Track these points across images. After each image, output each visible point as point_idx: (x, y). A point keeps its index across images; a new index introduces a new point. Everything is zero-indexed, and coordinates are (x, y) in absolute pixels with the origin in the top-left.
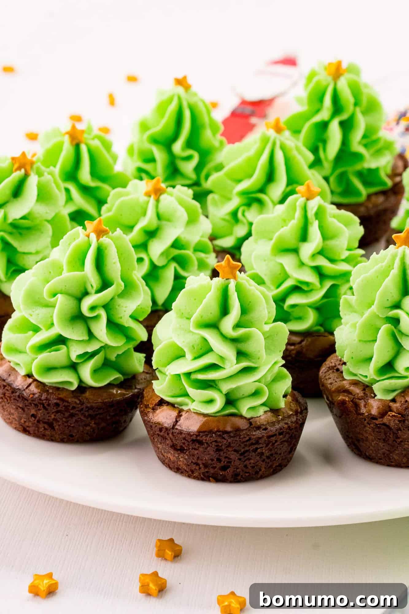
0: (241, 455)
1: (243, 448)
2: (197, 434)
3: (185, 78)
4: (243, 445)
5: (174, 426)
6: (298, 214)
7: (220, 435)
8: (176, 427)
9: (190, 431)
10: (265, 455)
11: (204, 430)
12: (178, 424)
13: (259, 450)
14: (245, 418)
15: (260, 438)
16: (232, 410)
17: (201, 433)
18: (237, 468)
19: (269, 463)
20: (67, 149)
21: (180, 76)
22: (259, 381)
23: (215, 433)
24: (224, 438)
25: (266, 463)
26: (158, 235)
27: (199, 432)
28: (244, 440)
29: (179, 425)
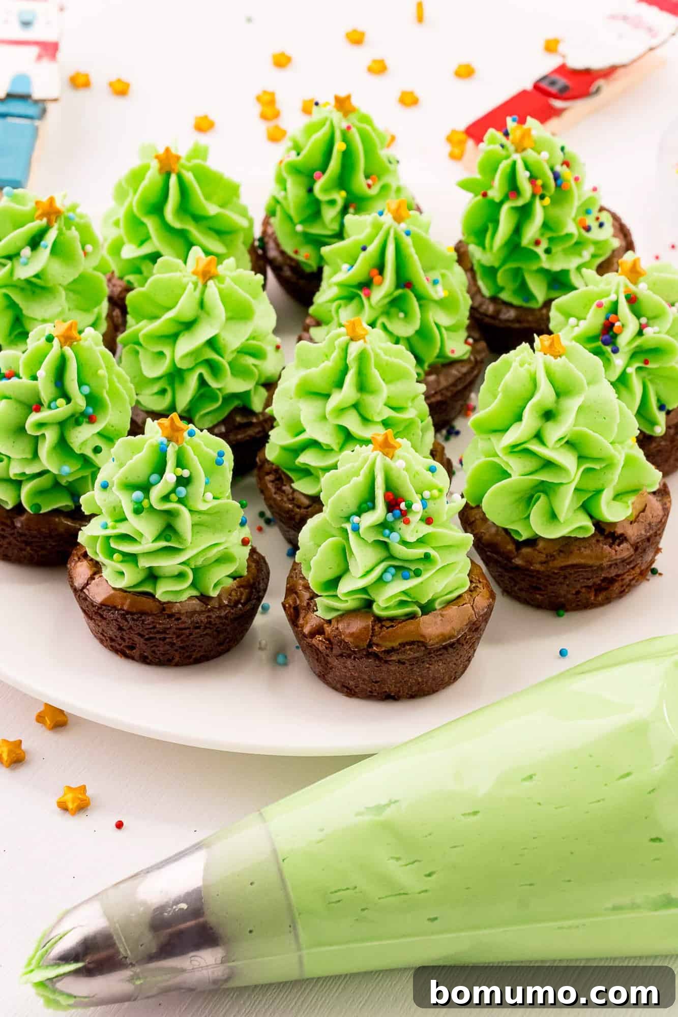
0: (146, 640)
1: (148, 634)
2: (100, 606)
3: (348, 97)
4: (146, 632)
5: (83, 588)
6: (336, 355)
7: (122, 615)
8: (85, 591)
9: (94, 600)
10: (177, 645)
11: (108, 603)
12: (88, 587)
13: (168, 640)
14: (159, 601)
15: (168, 629)
16: (147, 588)
17: (103, 607)
18: (144, 652)
19: (184, 653)
20: (153, 174)
21: (342, 94)
22: (183, 563)
23: (118, 610)
24: (126, 620)
25: (180, 653)
26: (193, 329)
27: (102, 604)
28: (148, 627)
29: (88, 590)
